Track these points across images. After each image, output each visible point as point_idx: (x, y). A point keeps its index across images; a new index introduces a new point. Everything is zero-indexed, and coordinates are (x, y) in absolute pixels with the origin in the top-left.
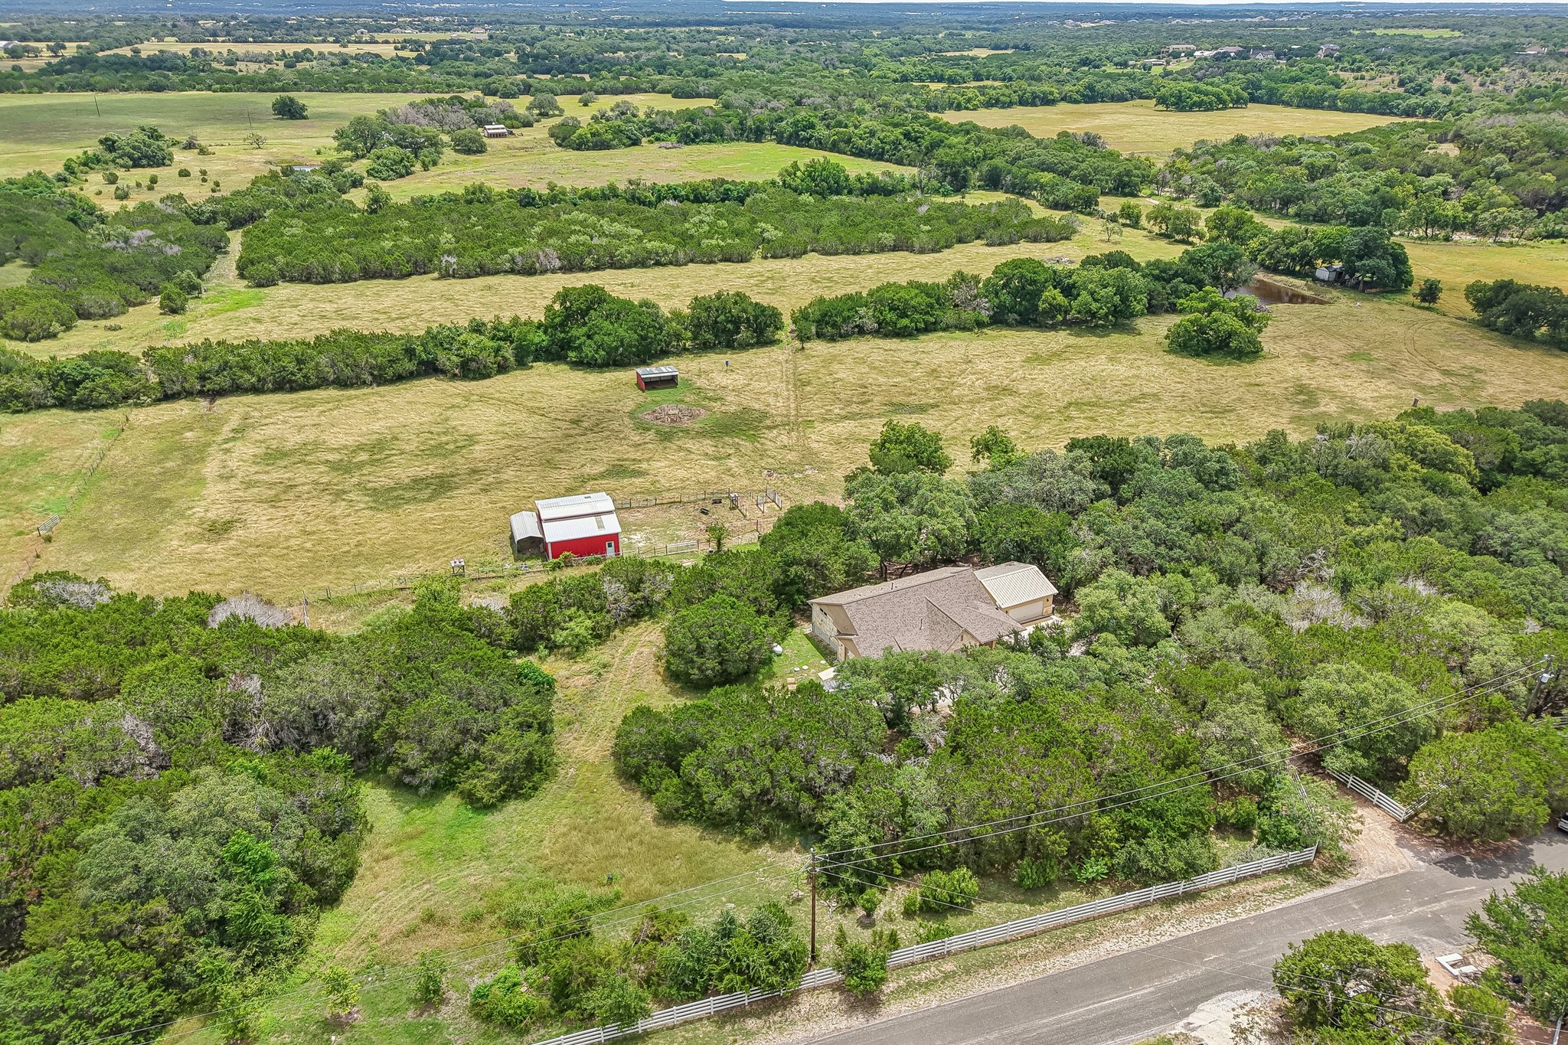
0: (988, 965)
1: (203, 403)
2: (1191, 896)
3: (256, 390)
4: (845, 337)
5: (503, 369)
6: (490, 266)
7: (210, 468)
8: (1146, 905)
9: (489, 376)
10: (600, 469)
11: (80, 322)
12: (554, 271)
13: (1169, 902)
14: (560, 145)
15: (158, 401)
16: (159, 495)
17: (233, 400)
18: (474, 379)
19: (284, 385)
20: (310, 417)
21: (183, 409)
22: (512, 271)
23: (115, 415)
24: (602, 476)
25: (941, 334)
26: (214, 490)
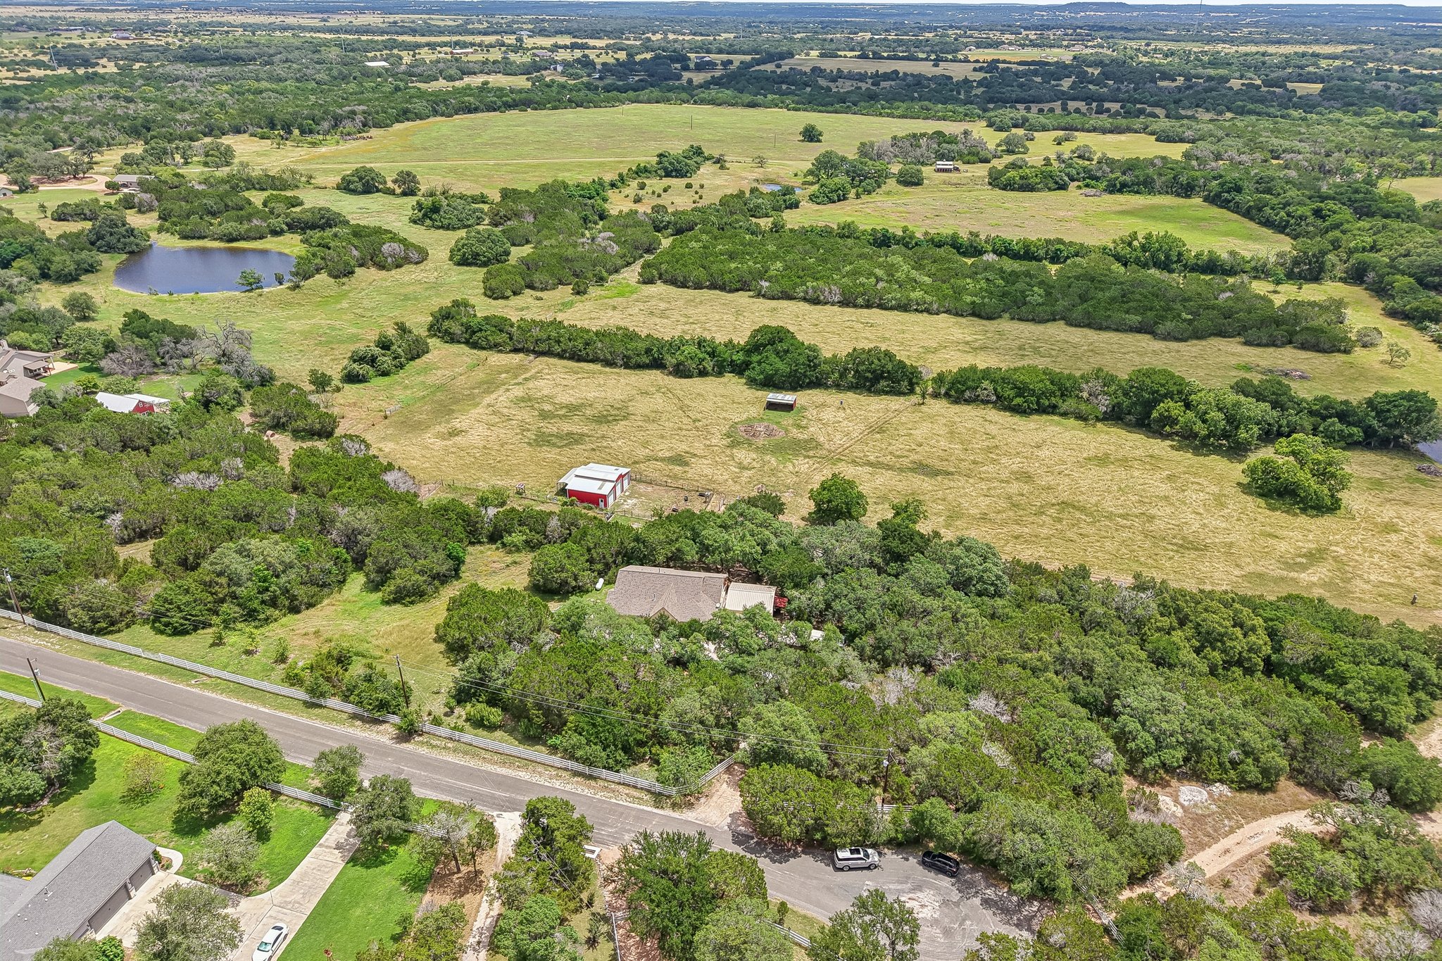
0: (466, 753)
1: (532, 357)
2: (590, 777)
3: (561, 356)
4: (968, 402)
5: (703, 373)
6: (791, 293)
7: (488, 399)
8: (566, 769)
9: (690, 377)
10: (668, 454)
11: (527, 291)
12: (833, 304)
13: (576, 774)
14: (990, 184)
15: (511, 351)
16: (453, 407)
17: (545, 359)
18: (681, 377)
19: (576, 357)
20: (570, 380)
21: (517, 358)
22: (805, 299)
23: (483, 354)
24: (662, 460)
25: (1056, 418)
26: (475, 412)
